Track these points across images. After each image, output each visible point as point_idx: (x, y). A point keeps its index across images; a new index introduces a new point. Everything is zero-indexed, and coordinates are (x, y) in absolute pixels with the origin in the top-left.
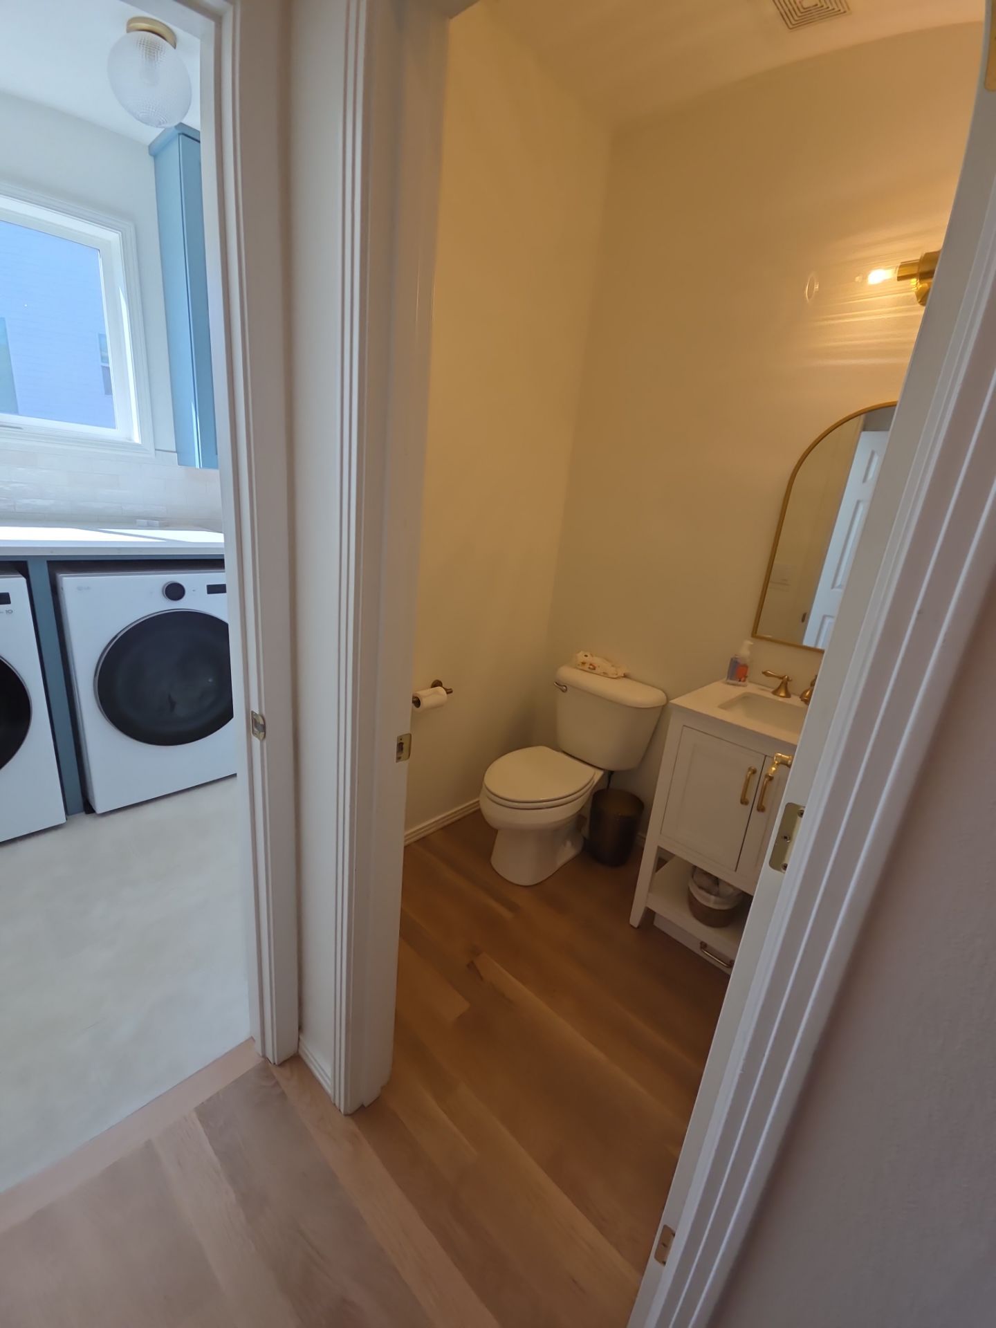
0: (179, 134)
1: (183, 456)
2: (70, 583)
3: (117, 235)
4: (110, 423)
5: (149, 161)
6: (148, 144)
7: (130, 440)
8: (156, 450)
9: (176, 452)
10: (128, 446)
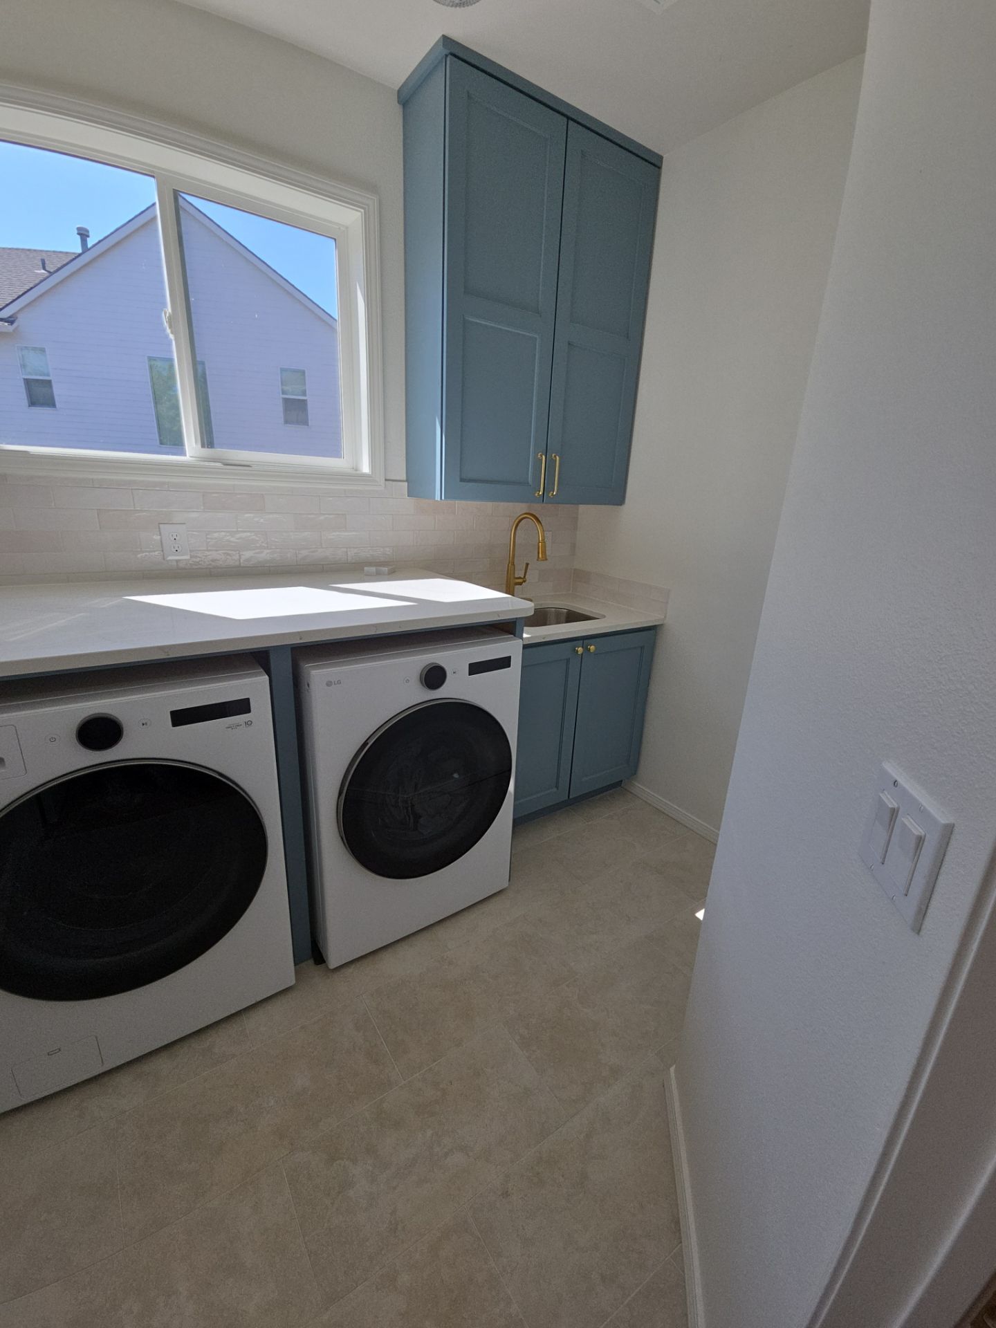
0: (446, 56)
1: (415, 484)
2: (319, 676)
3: (360, 214)
4: (336, 452)
5: (397, 110)
6: (397, 89)
7: (356, 470)
8: (386, 480)
9: (407, 481)
10: (355, 477)
